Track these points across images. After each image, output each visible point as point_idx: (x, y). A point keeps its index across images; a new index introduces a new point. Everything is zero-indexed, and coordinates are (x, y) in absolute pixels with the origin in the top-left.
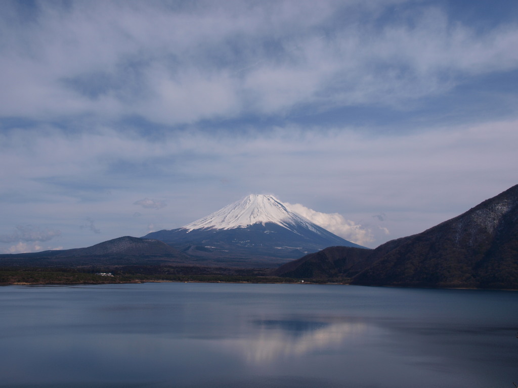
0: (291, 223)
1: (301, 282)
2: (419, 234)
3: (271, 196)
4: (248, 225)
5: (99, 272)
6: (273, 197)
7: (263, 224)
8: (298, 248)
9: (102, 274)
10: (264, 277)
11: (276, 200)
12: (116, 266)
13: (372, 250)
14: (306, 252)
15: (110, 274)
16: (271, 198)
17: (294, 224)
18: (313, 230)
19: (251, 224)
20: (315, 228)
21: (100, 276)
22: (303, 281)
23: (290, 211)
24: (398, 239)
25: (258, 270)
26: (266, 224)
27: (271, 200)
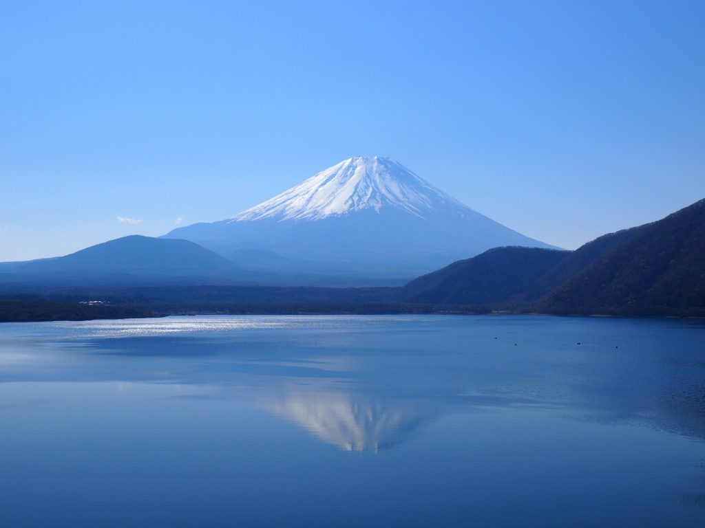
0: (427, 207)
5: (88, 299)
9: (91, 302)
13: (571, 252)
21: (87, 307)
24: (618, 232)
25: (368, 292)
26: (381, 209)
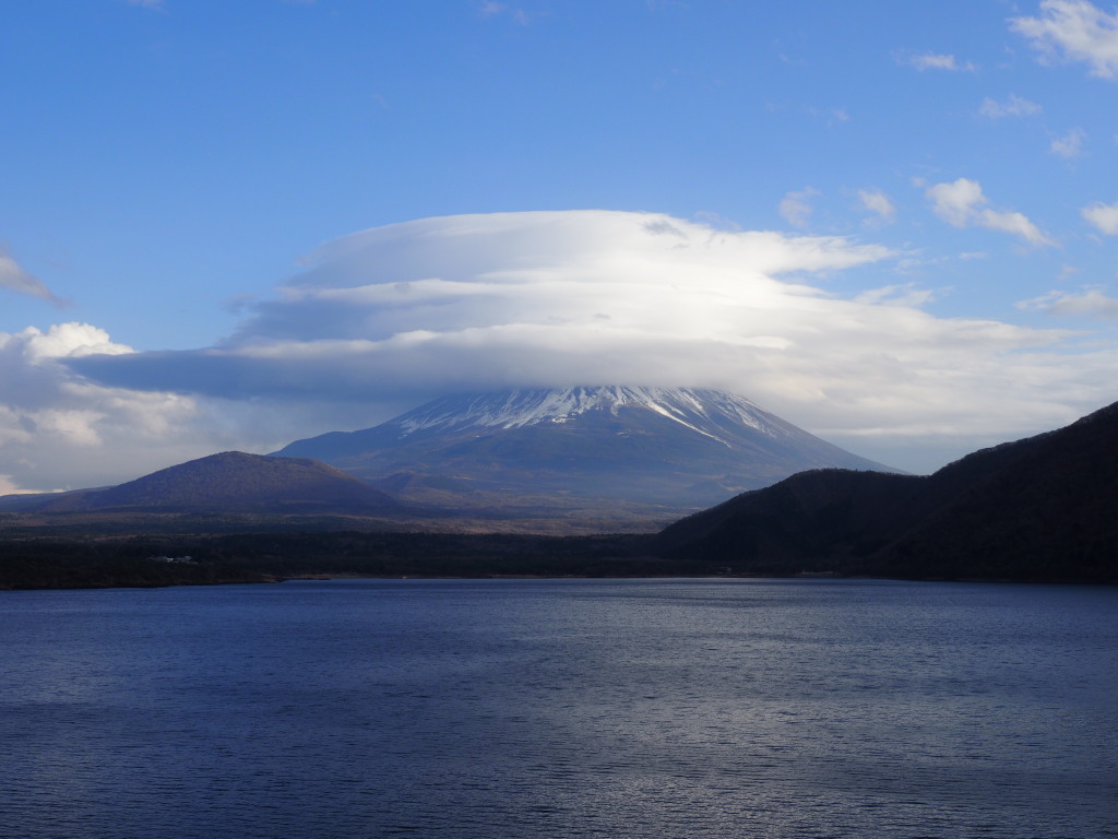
0: (694, 406)
2: (1059, 430)
4: (569, 415)
7: (615, 413)
9: (165, 558)
10: (620, 559)
12: (204, 535)
13: (923, 477)
14: (734, 489)
15: (188, 558)
17: (700, 407)
18: (755, 426)
19: (580, 412)
20: (758, 419)
24: (998, 446)
25: (602, 542)
26: (622, 409)
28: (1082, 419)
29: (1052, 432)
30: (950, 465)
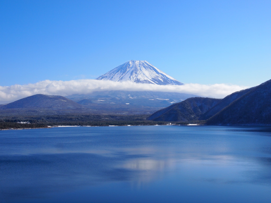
1: (170, 124)
3: (145, 61)
6: (147, 62)
8: (167, 100)
10: (142, 121)
11: (149, 64)
13: (221, 99)
14: (172, 103)
15: (28, 122)
16: (146, 63)
22: (171, 123)
23: (160, 72)
25: (137, 117)
27: (145, 64)
28: (262, 84)
29: (255, 87)
30: (228, 96)
